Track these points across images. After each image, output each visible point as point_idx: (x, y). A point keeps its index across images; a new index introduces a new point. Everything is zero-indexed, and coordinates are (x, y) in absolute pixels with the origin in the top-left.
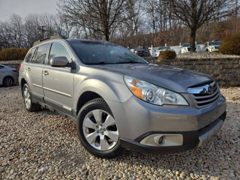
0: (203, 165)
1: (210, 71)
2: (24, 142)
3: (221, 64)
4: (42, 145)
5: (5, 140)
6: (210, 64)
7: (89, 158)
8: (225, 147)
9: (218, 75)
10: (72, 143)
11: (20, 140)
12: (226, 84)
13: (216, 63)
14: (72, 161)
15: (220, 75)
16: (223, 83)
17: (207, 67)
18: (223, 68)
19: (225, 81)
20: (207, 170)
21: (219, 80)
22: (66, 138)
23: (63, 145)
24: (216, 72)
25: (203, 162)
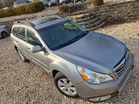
0: (120, 96)
1: (125, 11)
2: (30, 89)
3: (132, 5)
4: (39, 89)
5: (20, 88)
6: (125, 6)
7: (64, 97)
8: (132, 82)
9: (130, 13)
10: (53, 86)
11: (27, 87)
12: (135, 18)
13: (129, 5)
14: (56, 100)
15: (131, 13)
16: (133, 18)
17: (123, 8)
18: (133, 8)
19: (134, 16)
20: (122, 100)
21: (131, 16)
22: (50, 83)
23: (49, 88)
24: (128, 11)
25: (120, 94)
